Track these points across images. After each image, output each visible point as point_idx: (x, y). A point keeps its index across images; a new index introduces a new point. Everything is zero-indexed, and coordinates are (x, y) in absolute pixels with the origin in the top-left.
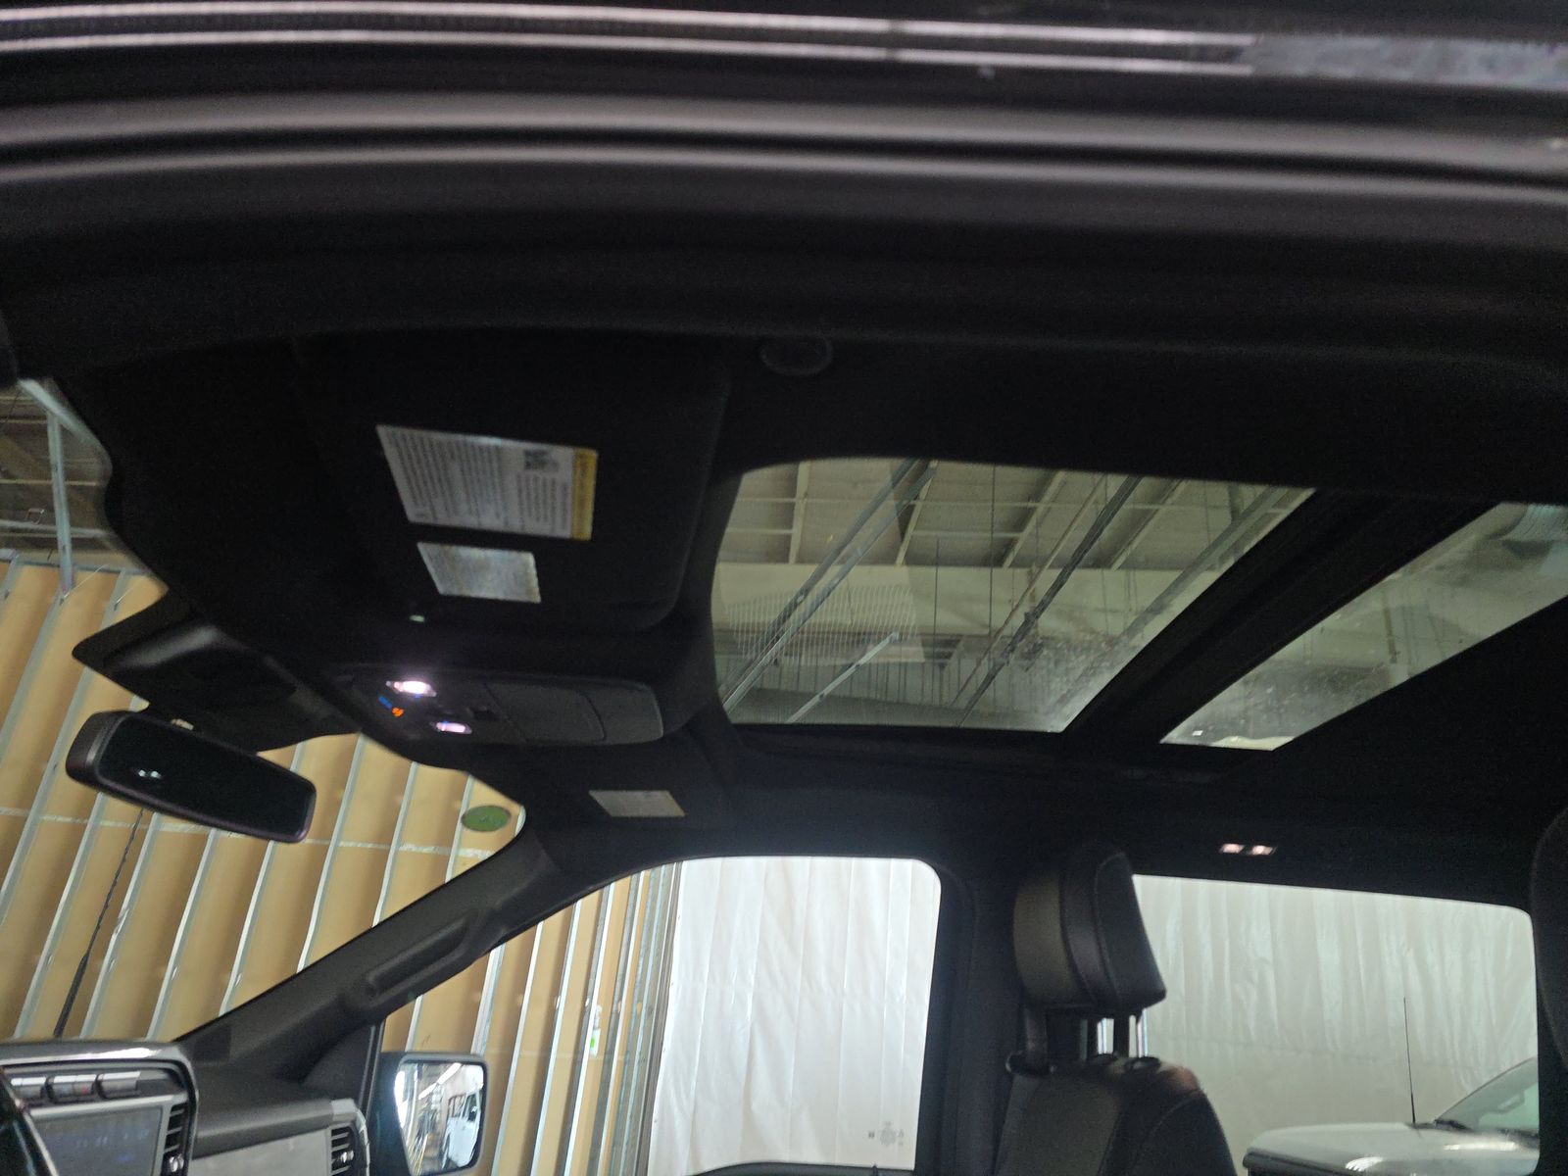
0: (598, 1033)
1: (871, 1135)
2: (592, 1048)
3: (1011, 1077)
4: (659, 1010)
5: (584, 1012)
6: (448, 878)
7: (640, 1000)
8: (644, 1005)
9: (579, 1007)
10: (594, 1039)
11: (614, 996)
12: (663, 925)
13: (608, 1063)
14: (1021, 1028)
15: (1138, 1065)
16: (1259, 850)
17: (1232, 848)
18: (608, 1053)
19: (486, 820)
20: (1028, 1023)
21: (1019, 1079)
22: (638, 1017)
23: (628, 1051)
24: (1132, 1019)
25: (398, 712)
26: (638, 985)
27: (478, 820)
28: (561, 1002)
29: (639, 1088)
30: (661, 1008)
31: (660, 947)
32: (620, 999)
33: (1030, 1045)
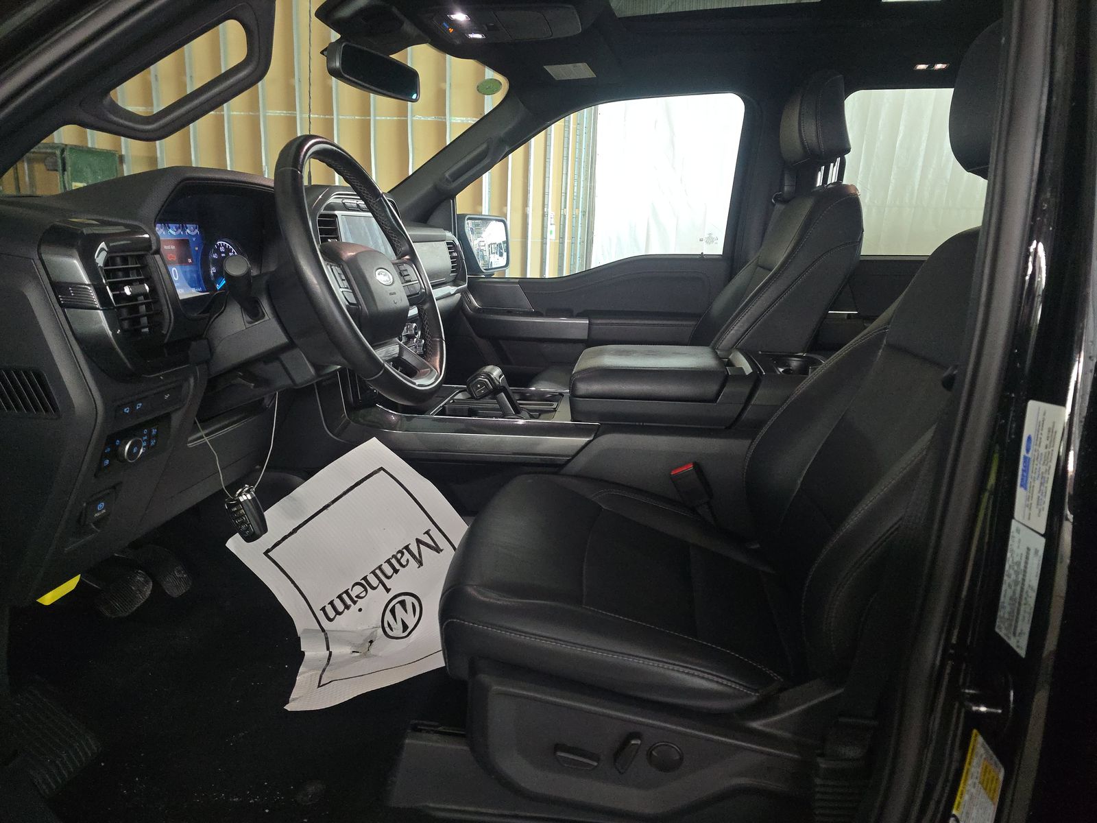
0: (554, 227)
1: (701, 240)
2: (552, 236)
3: (774, 205)
4: (589, 214)
5: (544, 215)
6: (448, 143)
7: (578, 208)
8: (580, 209)
9: (541, 213)
10: (552, 231)
11: (562, 205)
12: (588, 160)
13: (562, 243)
14: (782, 180)
15: (831, 186)
16: (939, 66)
17: (922, 67)
18: (562, 238)
19: (489, 87)
20: (786, 176)
21: (778, 206)
22: (577, 217)
23: (573, 237)
24: (832, 165)
25: (451, 30)
26: (576, 198)
27: (485, 88)
28: (530, 210)
29: (581, 257)
30: (591, 210)
31: (587, 175)
32: (565, 208)
33: (786, 189)
